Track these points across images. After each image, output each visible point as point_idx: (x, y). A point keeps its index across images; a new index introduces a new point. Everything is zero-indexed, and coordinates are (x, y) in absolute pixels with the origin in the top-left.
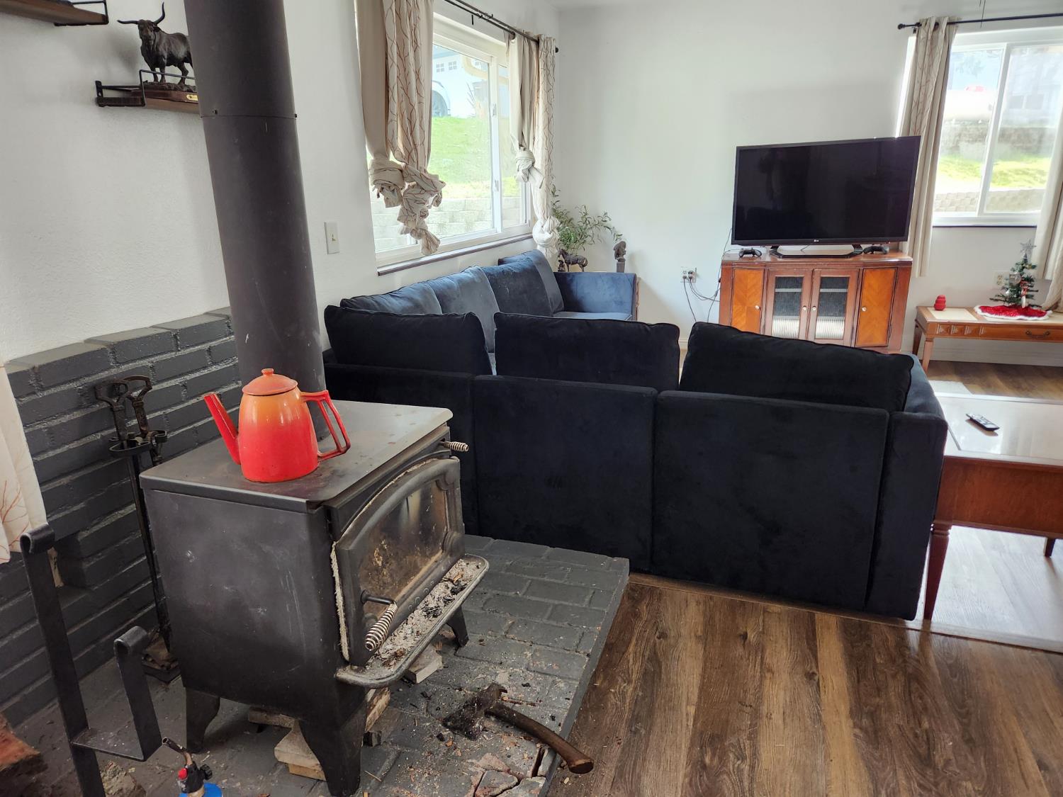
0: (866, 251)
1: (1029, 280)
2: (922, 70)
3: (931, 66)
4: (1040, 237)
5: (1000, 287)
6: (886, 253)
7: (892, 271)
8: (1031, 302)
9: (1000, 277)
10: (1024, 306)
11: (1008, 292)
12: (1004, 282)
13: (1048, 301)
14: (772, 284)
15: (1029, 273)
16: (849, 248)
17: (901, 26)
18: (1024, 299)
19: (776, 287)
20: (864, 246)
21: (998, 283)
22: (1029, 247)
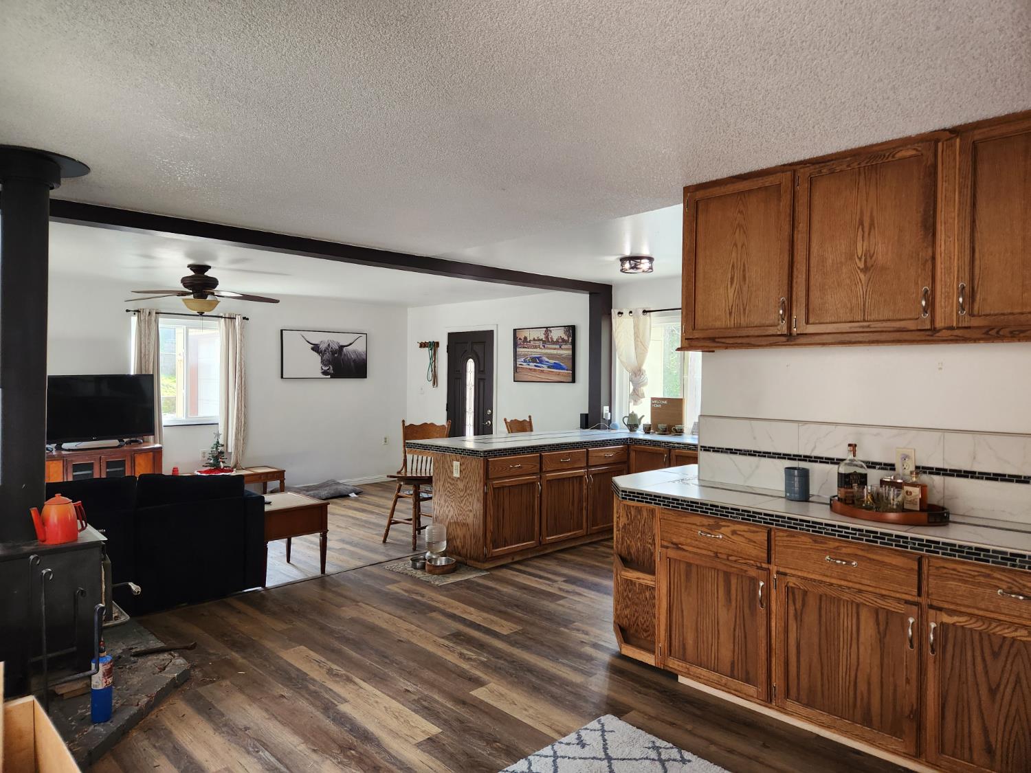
0: (127, 443)
1: (222, 453)
2: (145, 336)
3: (149, 335)
4: (221, 429)
5: (206, 458)
6: (141, 443)
7: (151, 453)
8: (226, 465)
9: (204, 453)
10: (222, 467)
11: (212, 461)
12: (207, 456)
13: (232, 464)
14: (70, 470)
15: (220, 449)
16: (115, 442)
17: (127, 311)
18: (221, 464)
19: (74, 472)
20: (125, 440)
21: (204, 457)
22: (218, 435)
